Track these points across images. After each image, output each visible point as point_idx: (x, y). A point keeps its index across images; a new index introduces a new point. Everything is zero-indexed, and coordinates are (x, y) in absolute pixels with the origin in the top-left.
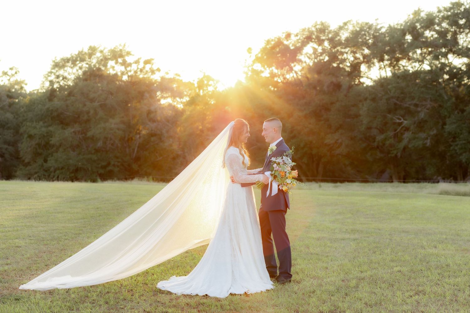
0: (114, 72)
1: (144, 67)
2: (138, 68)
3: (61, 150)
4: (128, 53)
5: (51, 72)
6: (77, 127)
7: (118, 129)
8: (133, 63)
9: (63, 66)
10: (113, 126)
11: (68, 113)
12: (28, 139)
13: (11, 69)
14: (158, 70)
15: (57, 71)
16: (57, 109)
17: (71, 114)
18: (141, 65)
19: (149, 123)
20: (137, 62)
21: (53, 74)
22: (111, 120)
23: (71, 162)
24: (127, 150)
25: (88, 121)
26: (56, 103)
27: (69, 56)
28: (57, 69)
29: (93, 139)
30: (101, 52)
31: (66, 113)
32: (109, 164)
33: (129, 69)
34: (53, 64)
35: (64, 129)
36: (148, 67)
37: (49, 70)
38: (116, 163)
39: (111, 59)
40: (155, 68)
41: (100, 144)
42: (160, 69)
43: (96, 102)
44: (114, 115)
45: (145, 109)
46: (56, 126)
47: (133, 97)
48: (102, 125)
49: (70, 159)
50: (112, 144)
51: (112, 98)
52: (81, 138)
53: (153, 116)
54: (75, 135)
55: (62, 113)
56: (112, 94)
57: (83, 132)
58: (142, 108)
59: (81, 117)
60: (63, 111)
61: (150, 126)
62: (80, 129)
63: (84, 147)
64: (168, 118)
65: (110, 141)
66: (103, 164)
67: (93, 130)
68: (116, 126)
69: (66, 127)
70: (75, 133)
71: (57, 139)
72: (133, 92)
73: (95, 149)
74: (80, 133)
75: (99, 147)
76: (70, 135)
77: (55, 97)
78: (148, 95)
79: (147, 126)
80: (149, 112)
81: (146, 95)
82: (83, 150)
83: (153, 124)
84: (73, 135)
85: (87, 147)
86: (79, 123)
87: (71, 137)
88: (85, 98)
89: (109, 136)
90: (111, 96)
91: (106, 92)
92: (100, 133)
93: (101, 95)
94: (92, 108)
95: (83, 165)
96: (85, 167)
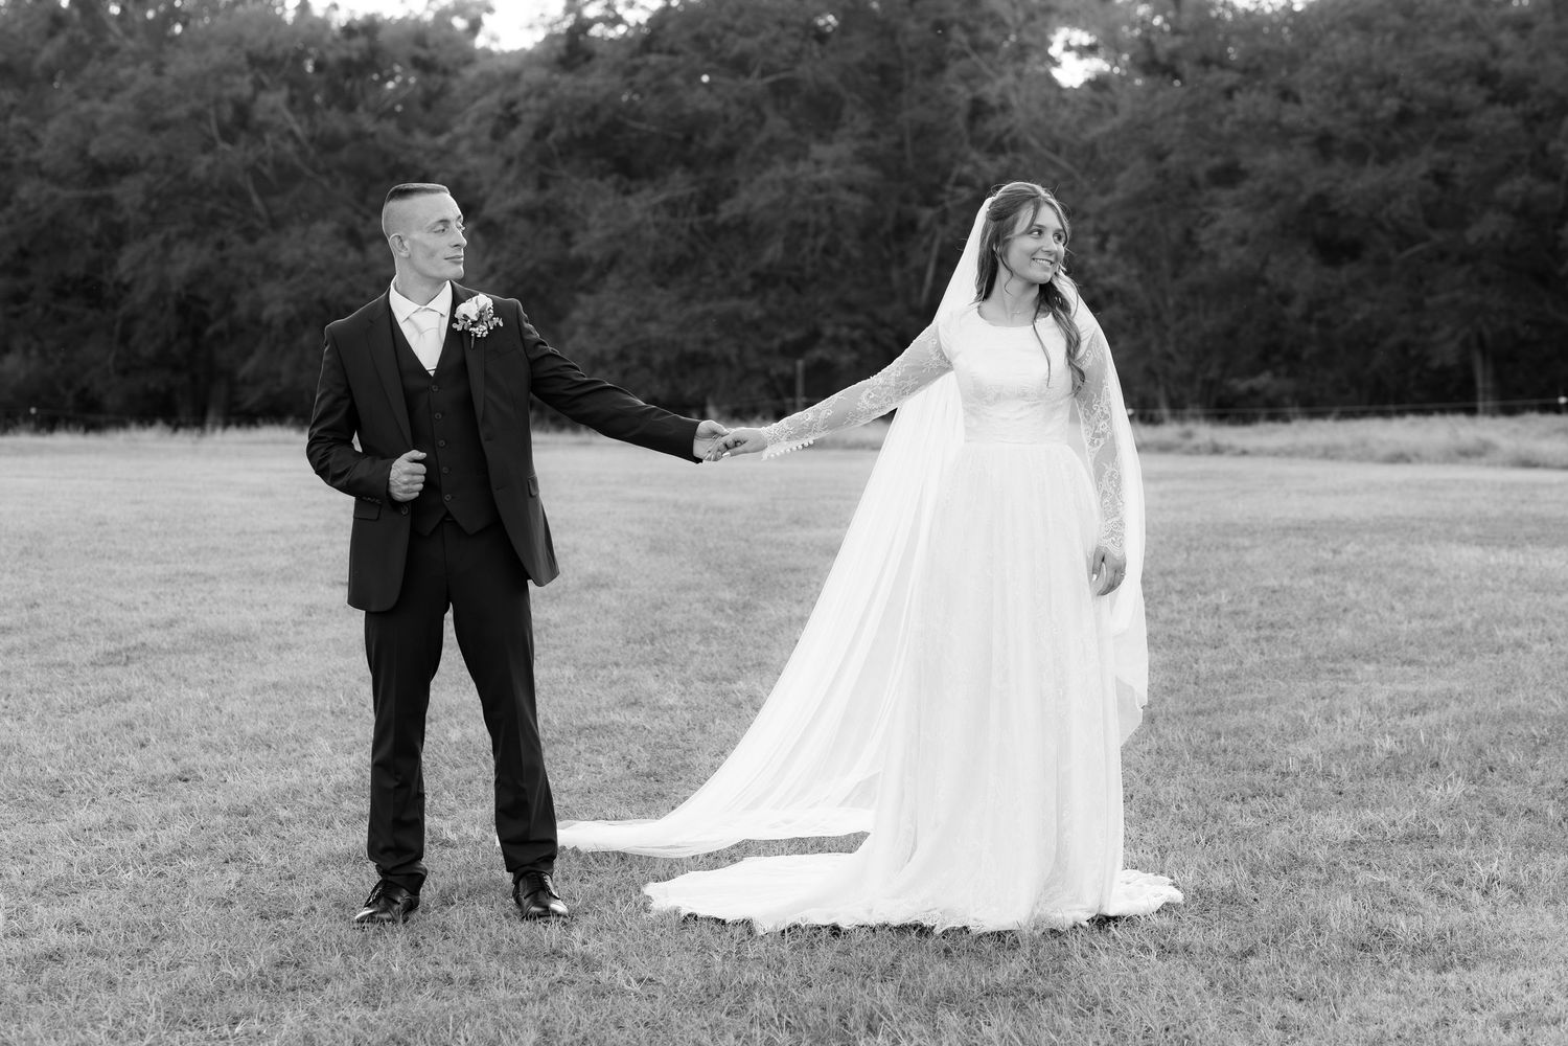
3: (614, 280)
6: (679, 183)
7: (849, 188)
10: (826, 174)
11: (643, 126)
16: (595, 109)
17: (654, 129)
19: (974, 155)
22: (818, 150)
23: (653, 329)
24: (895, 274)
25: (727, 154)
26: (595, 82)
29: (746, 231)
31: (633, 124)
32: (815, 336)
35: (627, 192)
38: (844, 331)
41: (773, 252)
43: (756, 73)
44: (834, 128)
45: (962, 94)
46: (595, 182)
47: (911, 50)
48: (781, 170)
49: (653, 317)
50: (826, 251)
51: (823, 56)
52: (698, 228)
53: (993, 126)
54: (674, 215)
55: (615, 126)
56: (821, 36)
57: (709, 201)
58: (950, 92)
59: (697, 138)
60: (620, 118)
61: (977, 168)
62: (695, 189)
63: (712, 265)
64: (1056, 132)
65: (816, 235)
66: (791, 336)
67: (744, 195)
68: (839, 172)
69: (633, 185)
70: (672, 206)
71: (597, 235)
72: (911, 25)
73: (754, 275)
74: (694, 206)
75: (770, 266)
76: (650, 219)
77: (589, 56)
78: (964, 38)
79: (967, 170)
80: (979, 110)
81: (959, 37)
82: (706, 280)
83: (991, 160)
84: (663, 217)
85: (721, 265)
86: (689, 164)
87: (657, 225)
88: (708, 59)
89: (812, 217)
90: (815, 45)
91: (795, 30)
92: (773, 205)
93: (776, 41)
94: (740, 102)
95: (707, 342)
96: (713, 350)
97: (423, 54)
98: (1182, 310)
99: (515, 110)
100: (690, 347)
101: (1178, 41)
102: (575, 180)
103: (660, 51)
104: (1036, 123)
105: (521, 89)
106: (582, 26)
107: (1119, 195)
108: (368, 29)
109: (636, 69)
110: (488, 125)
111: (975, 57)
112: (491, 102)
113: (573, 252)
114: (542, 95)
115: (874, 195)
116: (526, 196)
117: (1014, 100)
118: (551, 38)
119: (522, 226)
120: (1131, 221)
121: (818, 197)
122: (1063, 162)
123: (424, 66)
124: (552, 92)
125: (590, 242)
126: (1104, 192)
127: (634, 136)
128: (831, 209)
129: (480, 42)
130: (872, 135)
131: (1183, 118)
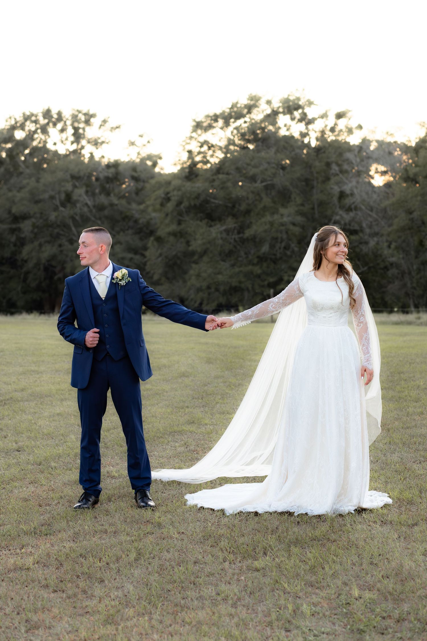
0: (287, 133)
1: (336, 124)
2: (326, 126)
3: (205, 259)
4: (310, 103)
5: (191, 138)
6: (230, 223)
7: (294, 224)
8: (319, 117)
9: (210, 127)
10: (285, 219)
11: (217, 201)
12: (155, 243)
13: (141, 136)
14: (360, 127)
15: (199, 135)
16: (199, 195)
17: (221, 203)
18: (331, 121)
19: (341, 212)
20: (324, 116)
21: (193, 140)
22: (282, 210)
23: (220, 277)
25: (248, 212)
26: (199, 185)
27: (218, 112)
28: (199, 131)
29: (255, 240)
30: (269, 102)
31: (213, 200)
33: (310, 127)
34: (194, 124)
35: (211, 226)
36: (342, 124)
37: (189, 135)
39: (284, 113)
40: (353, 124)
41: (265, 248)
42: (362, 126)
43: (259, 181)
44: (288, 202)
45: (336, 190)
46: (199, 222)
47: (317, 173)
48: (268, 218)
49: (219, 273)
50: (285, 248)
51: (284, 175)
52: (237, 239)
53: (348, 201)
54: (228, 235)
55: (207, 202)
56: (283, 168)
57: (241, 230)
58: (332, 189)
59: (237, 206)
60: (208, 198)
61: (342, 217)
62: (236, 225)
63: (242, 253)
64: (372, 203)
65: (281, 242)
66: (272, 280)
67: (254, 227)
68: (290, 219)
69: (213, 224)
70: (228, 231)
71: (199, 242)
72: (317, 164)
73: (258, 257)
74: (236, 231)
75: (264, 254)
76: (219, 236)
77: (197, 176)
78: (337, 168)
79: (338, 218)
80: (342, 195)
81: (335, 168)
82: (240, 259)
83: (347, 214)
84: (224, 235)
85: (246, 254)
86: (234, 216)
87: (222, 238)
88: (241, 176)
89: (279, 235)
90: (281, 171)
91: (274, 165)
92: (265, 231)
93: (266, 170)
94: (253, 192)
95: (240, 282)
96: (243, 286)
97: (135, 174)
98: (419, 270)
99: (169, 195)
100: (234, 284)
101: (418, 169)
102: (191, 222)
103: (223, 173)
104: (364, 200)
105: (171, 188)
106: (194, 164)
107: (395, 227)
108: (115, 165)
109: (214, 180)
110: (159, 201)
111: (341, 175)
112: (161, 193)
113: (190, 248)
114: (179, 190)
115: (303, 227)
116: (173, 227)
117: (355, 191)
118: (183, 169)
119: (172, 239)
120: (399, 237)
121: (283, 228)
122: (374, 215)
123: (136, 179)
124: (183, 189)
125: (197, 245)
126: (390, 225)
127: (213, 205)
128: (287, 232)
129: (157, 170)
130: (302, 205)
131: (419, 198)
